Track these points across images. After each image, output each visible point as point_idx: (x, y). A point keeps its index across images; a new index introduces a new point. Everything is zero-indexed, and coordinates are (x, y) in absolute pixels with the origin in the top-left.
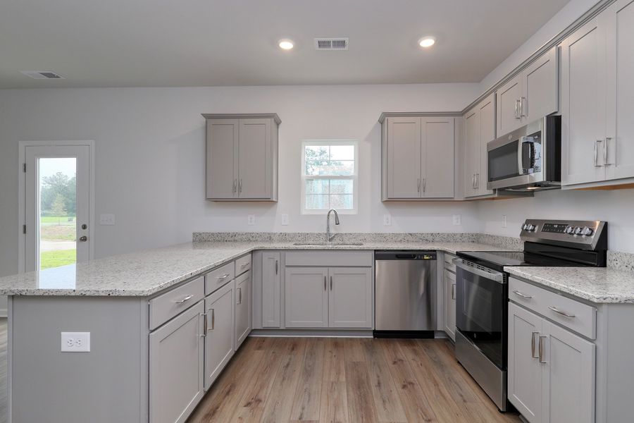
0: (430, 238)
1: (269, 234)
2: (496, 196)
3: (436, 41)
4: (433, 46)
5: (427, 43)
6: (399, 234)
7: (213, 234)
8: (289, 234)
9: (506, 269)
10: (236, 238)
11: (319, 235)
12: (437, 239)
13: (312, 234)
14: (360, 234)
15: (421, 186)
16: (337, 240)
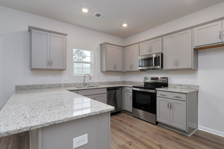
0: (114, 83)
1: (60, 84)
2: (139, 71)
3: (128, 25)
4: (126, 26)
5: (125, 25)
6: (106, 82)
7: (29, 86)
8: (68, 84)
9: (156, 89)
10: (43, 87)
11: (81, 84)
12: (115, 83)
13: (78, 83)
14: (94, 83)
15: (115, 67)
16: (87, 86)
